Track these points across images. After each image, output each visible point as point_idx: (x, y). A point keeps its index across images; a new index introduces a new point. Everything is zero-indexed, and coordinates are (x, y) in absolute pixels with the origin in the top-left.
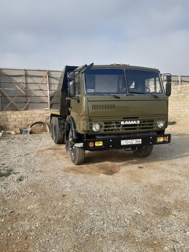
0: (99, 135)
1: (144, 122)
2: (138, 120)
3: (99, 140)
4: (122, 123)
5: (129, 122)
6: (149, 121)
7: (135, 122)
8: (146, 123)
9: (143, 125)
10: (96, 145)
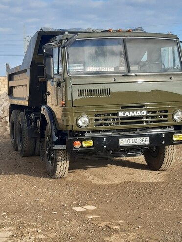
0: (88, 132)
1: (153, 112)
2: (143, 110)
3: (88, 139)
4: (121, 114)
5: (131, 113)
6: (161, 111)
7: (139, 113)
8: (157, 114)
9: (153, 117)
10: (84, 145)
